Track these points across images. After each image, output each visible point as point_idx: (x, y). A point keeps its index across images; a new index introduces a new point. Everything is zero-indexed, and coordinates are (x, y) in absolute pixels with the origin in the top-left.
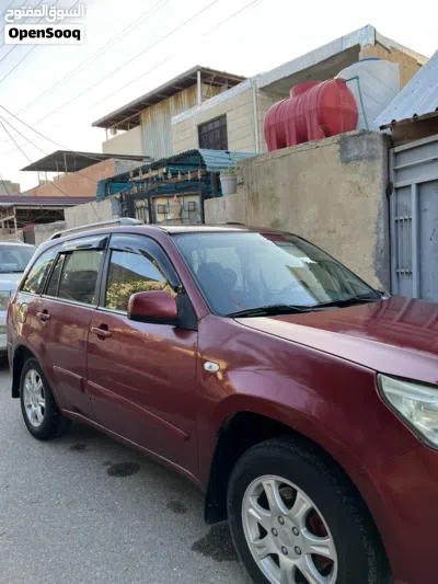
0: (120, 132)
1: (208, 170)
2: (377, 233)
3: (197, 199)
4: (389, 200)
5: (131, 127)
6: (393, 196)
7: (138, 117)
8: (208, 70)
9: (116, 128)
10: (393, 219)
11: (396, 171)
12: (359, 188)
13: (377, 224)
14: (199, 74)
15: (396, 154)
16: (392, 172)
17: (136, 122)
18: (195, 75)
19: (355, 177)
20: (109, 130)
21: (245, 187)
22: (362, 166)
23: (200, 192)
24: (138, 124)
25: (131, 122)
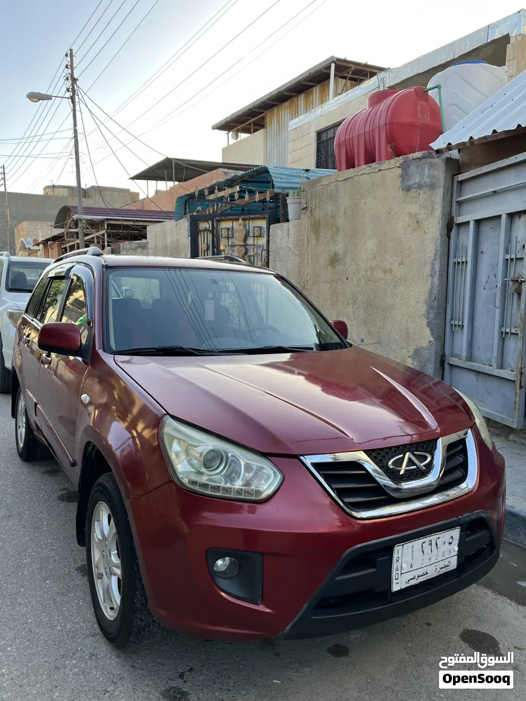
0: (243, 136)
1: (276, 190)
2: (432, 276)
3: (263, 223)
4: (449, 237)
5: (255, 131)
6: (453, 233)
7: (263, 118)
8: (345, 61)
9: (238, 131)
10: (452, 260)
11: (460, 203)
12: (418, 222)
13: (433, 265)
14: (333, 66)
15: (461, 183)
16: (454, 204)
17: (260, 125)
18: (329, 67)
19: (414, 209)
20: (231, 133)
21: (308, 213)
22: (423, 195)
23: (266, 216)
24: (263, 126)
25: (255, 124)
